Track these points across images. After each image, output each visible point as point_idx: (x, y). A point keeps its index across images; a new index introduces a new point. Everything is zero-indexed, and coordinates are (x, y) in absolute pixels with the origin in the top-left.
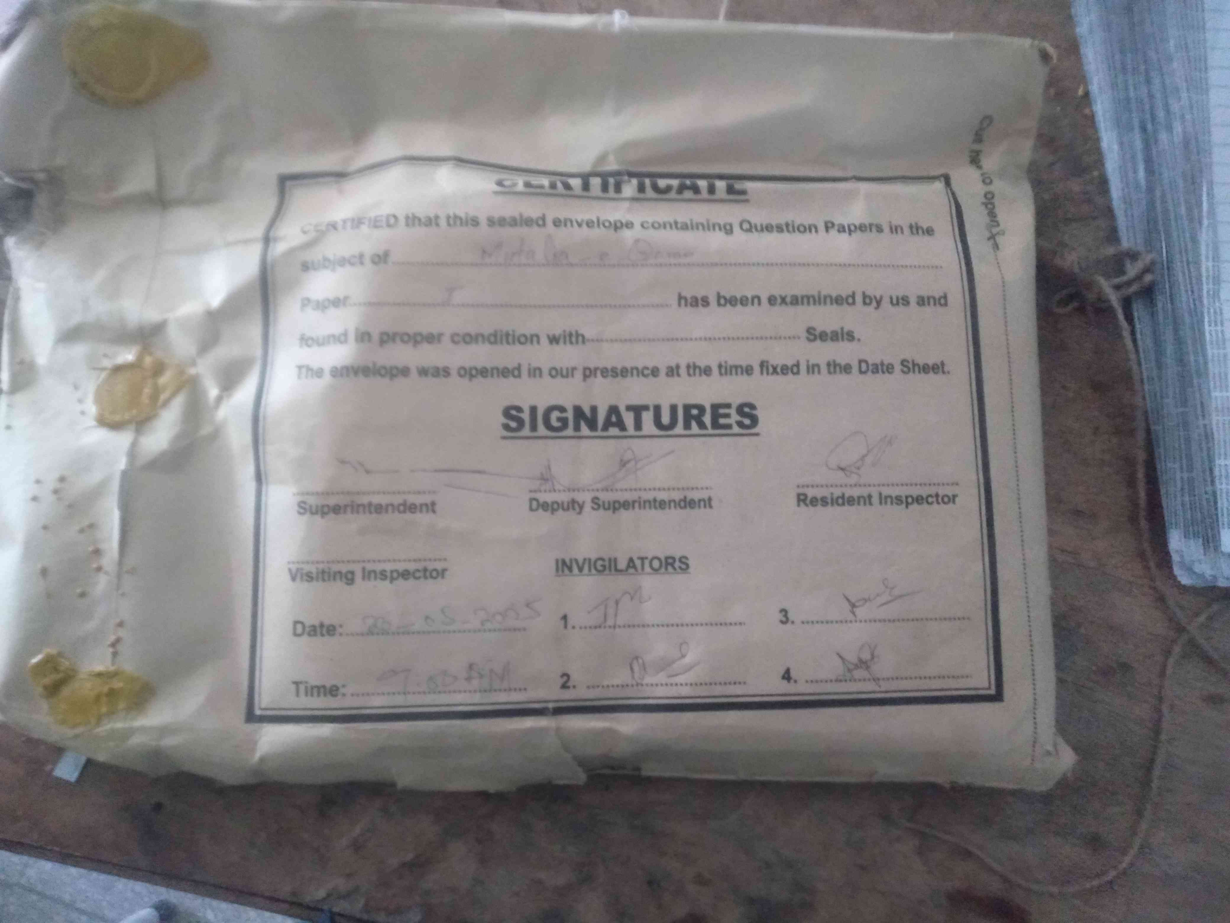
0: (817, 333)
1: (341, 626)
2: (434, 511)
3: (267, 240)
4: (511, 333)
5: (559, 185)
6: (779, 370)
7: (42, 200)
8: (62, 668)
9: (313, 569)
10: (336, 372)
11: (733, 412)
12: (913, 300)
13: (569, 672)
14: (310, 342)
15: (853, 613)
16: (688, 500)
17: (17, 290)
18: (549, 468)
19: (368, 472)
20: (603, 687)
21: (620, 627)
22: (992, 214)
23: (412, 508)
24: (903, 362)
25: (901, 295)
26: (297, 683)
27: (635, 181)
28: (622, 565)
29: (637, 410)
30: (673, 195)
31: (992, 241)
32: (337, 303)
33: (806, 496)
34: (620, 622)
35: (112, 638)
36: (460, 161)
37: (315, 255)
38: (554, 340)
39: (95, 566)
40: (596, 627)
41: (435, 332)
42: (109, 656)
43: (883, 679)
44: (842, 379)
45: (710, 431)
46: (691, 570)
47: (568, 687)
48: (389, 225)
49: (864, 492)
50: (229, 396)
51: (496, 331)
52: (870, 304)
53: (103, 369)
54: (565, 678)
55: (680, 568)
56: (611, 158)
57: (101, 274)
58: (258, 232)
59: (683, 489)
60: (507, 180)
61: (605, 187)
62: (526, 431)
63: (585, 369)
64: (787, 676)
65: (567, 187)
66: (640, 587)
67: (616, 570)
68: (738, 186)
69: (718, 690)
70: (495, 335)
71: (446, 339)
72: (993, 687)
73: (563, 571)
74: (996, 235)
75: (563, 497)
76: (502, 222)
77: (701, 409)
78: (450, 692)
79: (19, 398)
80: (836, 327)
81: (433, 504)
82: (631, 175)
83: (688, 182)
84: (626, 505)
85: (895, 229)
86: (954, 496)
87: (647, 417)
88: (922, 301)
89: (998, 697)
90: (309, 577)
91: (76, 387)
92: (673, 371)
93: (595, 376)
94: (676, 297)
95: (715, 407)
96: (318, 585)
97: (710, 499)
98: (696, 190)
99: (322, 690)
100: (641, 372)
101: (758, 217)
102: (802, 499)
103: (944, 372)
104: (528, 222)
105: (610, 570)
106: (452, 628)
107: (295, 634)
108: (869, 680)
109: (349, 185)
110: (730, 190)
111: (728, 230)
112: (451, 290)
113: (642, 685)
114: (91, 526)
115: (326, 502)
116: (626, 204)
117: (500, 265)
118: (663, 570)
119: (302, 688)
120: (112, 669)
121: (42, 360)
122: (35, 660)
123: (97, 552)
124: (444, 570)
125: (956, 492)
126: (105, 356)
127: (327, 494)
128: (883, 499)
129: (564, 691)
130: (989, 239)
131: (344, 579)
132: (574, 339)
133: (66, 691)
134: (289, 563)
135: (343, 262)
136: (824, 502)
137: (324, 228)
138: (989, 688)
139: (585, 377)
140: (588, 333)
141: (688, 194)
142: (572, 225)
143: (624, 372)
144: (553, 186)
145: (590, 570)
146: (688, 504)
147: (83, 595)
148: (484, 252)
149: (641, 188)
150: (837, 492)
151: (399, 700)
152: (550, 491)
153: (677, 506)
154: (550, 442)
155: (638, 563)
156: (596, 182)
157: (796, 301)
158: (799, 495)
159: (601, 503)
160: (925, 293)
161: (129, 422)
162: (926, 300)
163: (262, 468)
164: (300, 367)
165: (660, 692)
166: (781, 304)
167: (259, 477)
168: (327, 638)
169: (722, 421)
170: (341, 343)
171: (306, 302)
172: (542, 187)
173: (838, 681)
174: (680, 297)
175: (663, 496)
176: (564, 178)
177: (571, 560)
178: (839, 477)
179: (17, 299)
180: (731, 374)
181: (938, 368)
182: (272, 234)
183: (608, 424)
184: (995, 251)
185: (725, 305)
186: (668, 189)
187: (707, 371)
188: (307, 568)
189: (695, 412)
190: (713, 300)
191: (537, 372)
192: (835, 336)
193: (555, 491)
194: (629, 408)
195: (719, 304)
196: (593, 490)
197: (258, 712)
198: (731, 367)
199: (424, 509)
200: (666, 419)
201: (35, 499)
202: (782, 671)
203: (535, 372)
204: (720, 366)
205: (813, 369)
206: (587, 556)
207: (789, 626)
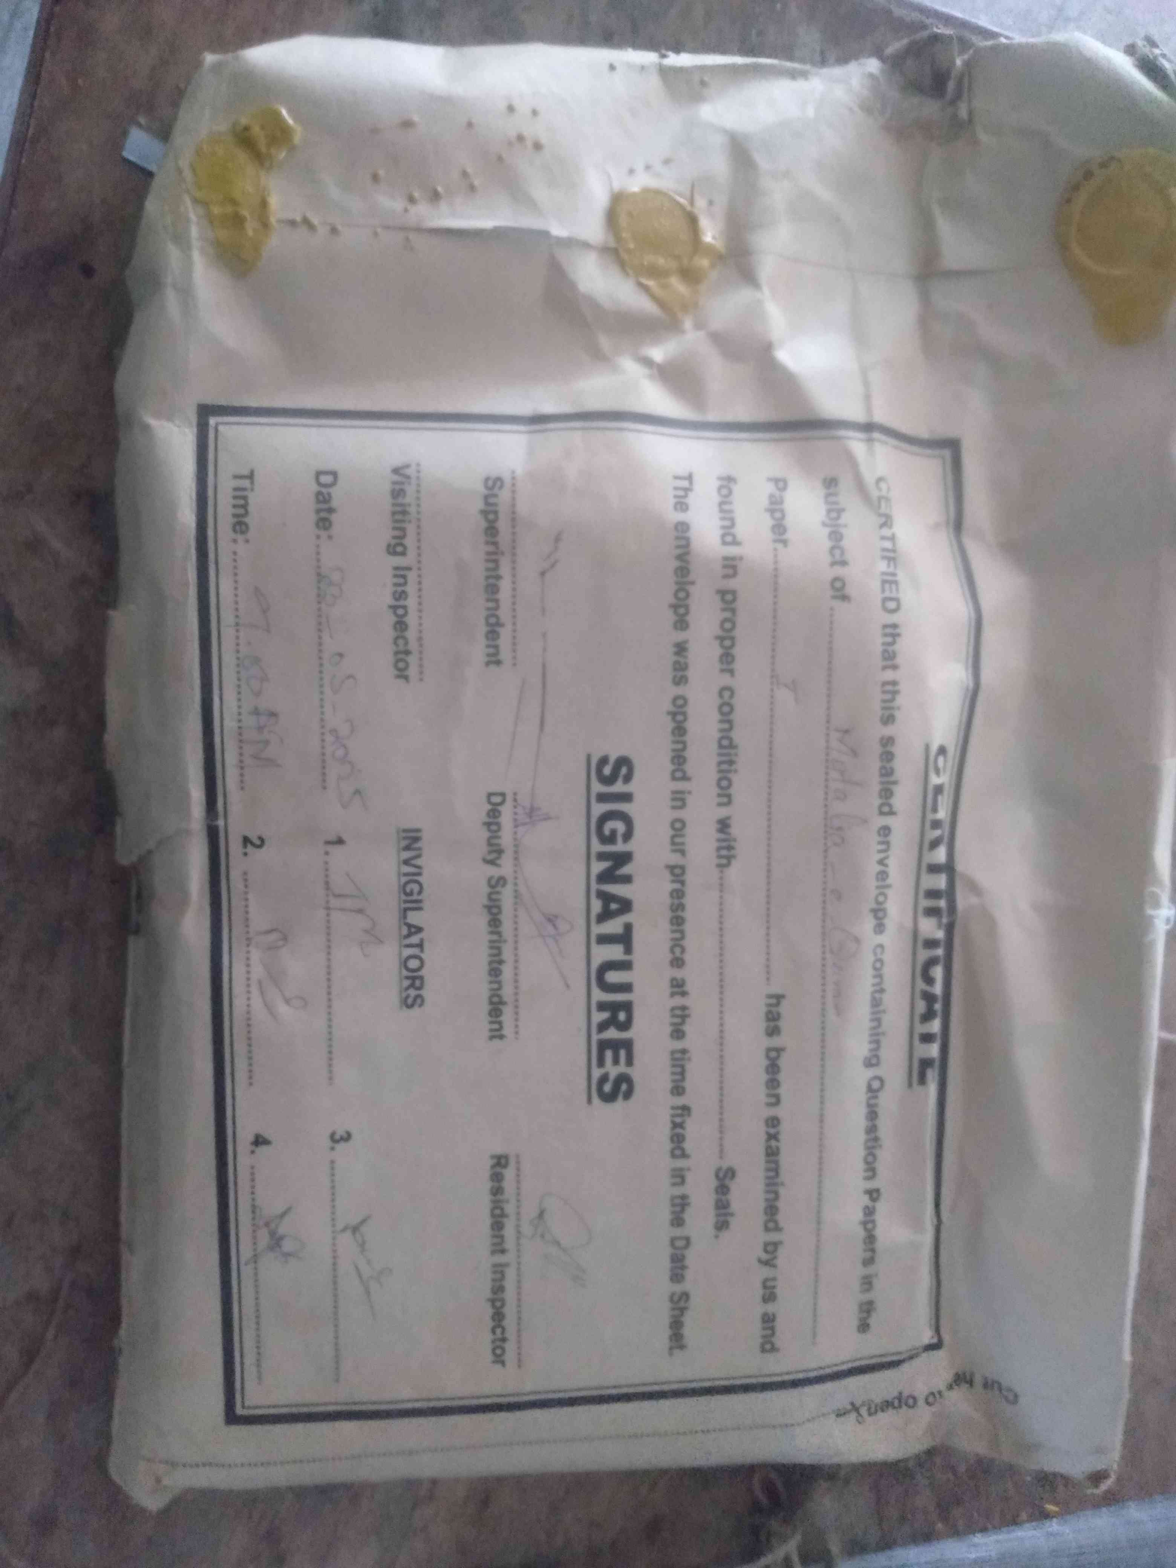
0: (727, 1182)
1: (330, 537)
2: (488, 664)
3: (868, 427)
4: (734, 767)
5: (938, 833)
6: (679, 1130)
7: (931, 108)
8: (273, 151)
9: (409, 499)
10: (682, 528)
11: (622, 1068)
12: (770, 1308)
13: (264, 849)
14: (724, 491)
15: (344, 1230)
16: (501, 1007)
17: (804, 75)
18: (547, 818)
19: (543, 574)
20: (246, 893)
21: (328, 915)
22: (887, 1405)
23: (492, 634)
24: (686, 1296)
25: (778, 1291)
26: (251, 476)
27: (940, 935)
28: (414, 918)
29: (625, 939)
30: (921, 985)
31: (849, 1407)
32: (779, 528)
33: (505, 1166)
34: (336, 916)
35: (315, 221)
36: (973, 696)
37: (847, 497)
38: (724, 825)
39: (416, 195)
40: (327, 883)
41: (737, 666)
42: (290, 215)
43: (256, 1268)
44: (665, 1214)
45: (595, 1037)
46: (406, 1012)
47: (245, 846)
48: (885, 600)
49: (510, 1243)
50: (651, 377)
51: (735, 747)
52: (766, 1251)
53: (692, 202)
54: (258, 842)
55: (407, 997)
56: (974, 900)
57: (825, 194)
58: (879, 417)
59: (517, 1000)
60: (945, 761)
61: (933, 894)
62: (598, 787)
63: (683, 868)
64: (259, 1141)
65: (935, 844)
66: (381, 942)
67: (406, 910)
68: (932, 1075)
69: (240, 1048)
70: (732, 746)
71: (726, 680)
72: (245, 1412)
73: (405, 838)
74: (858, 1413)
75: (506, 839)
76: (888, 756)
77: (626, 1026)
78: (239, 686)
79: (655, 81)
80: (735, 1206)
81: (498, 663)
82: (950, 929)
83: (938, 1006)
84: (495, 922)
85: (867, 1283)
86: (503, 1363)
87: (615, 952)
88: (768, 1320)
89: (232, 1417)
90: (397, 493)
91: (667, 162)
92: (678, 987)
93: (673, 881)
94: (779, 991)
95: (628, 1045)
96: (386, 503)
97: (501, 1037)
98: (928, 1016)
99: (241, 511)
100: (678, 943)
101: (888, 1102)
102: (500, 1161)
103: (671, 1349)
104: (887, 793)
105: (406, 902)
106: (327, 690)
107: (319, 474)
108: (255, 1250)
109: (944, 539)
110: (926, 1063)
111: (872, 1062)
112: (793, 686)
113: (248, 945)
114: (472, 188)
115: (501, 516)
116: (909, 923)
117: (827, 754)
118: (405, 973)
119: (246, 483)
120: (273, 220)
121: (707, 112)
122: (284, 112)
123: (435, 197)
124: (406, 678)
125: (508, 1364)
126: (711, 203)
127: (514, 519)
128: (499, 1271)
129: (241, 840)
130: (852, 1404)
131: (393, 542)
132: (724, 852)
133: (242, 156)
134: (418, 465)
135: (836, 536)
136: (497, 1191)
137: (883, 510)
138: (243, 1407)
139: (671, 868)
140: (733, 872)
141: (921, 1006)
142: (880, 851)
143: (678, 921)
144: (936, 824)
145: (406, 875)
146: (496, 1007)
147: (375, 178)
148: (846, 732)
149: (931, 944)
150: (510, 1208)
151: (228, 617)
152: (515, 820)
153: (492, 992)
154: (583, 822)
155: (415, 940)
156: (941, 882)
157: (772, 1153)
158: (506, 1157)
159: (499, 889)
160: (779, 1324)
161: (618, 238)
162: (771, 1325)
163: (551, 426)
164: (690, 478)
165: (239, 970)
166: (768, 1133)
167: (538, 420)
168: (313, 517)
169: (609, 1054)
170: (723, 536)
171: (781, 483)
172: (935, 810)
173: (254, 1208)
174: (779, 998)
175: (507, 971)
176: (946, 840)
177: (420, 849)
178: (529, 1211)
179: (793, 75)
180: (674, 1066)
181: (677, 1339)
182: (876, 435)
183: (606, 898)
184: (833, 1411)
185: (768, 1057)
186: (930, 981)
187: (678, 1033)
188: (410, 490)
189: (622, 1016)
190: (776, 1042)
191: (679, 803)
192: (722, 1207)
193: (516, 826)
194: (628, 928)
195: (769, 1050)
196: (516, 878)
197: (212, 421)
198: (682, 1067)
199: (492, 650)
200: (613, 977)
201: (511, 109)
202: (267, 1135)
203: (679, 800)
204: (684, 1051)
205: (679, 1177)
206: (425, 872)
207: (328, 1143)
